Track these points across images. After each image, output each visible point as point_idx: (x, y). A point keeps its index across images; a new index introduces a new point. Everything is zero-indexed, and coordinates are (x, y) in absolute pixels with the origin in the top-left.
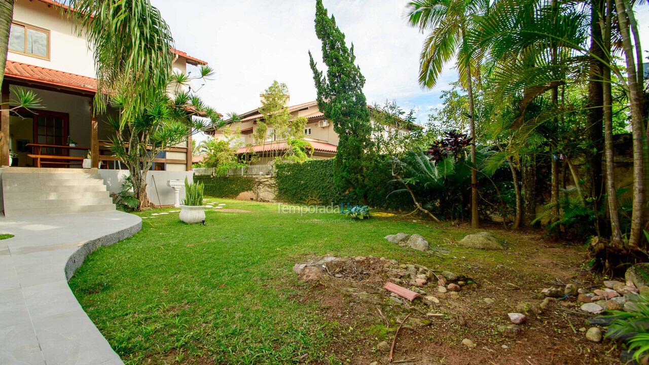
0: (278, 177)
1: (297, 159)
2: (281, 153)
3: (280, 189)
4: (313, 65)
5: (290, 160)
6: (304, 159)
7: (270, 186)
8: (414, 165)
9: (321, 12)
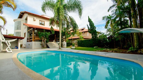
0: (78, 43)
1: (82, 40)
2: (78, 39)
3: (78, 45)
4: (88, 26)
5: (80, 40)
6: (83, 40)
7: (76, 44)
8: (105, 40)
9: (89, 19)
